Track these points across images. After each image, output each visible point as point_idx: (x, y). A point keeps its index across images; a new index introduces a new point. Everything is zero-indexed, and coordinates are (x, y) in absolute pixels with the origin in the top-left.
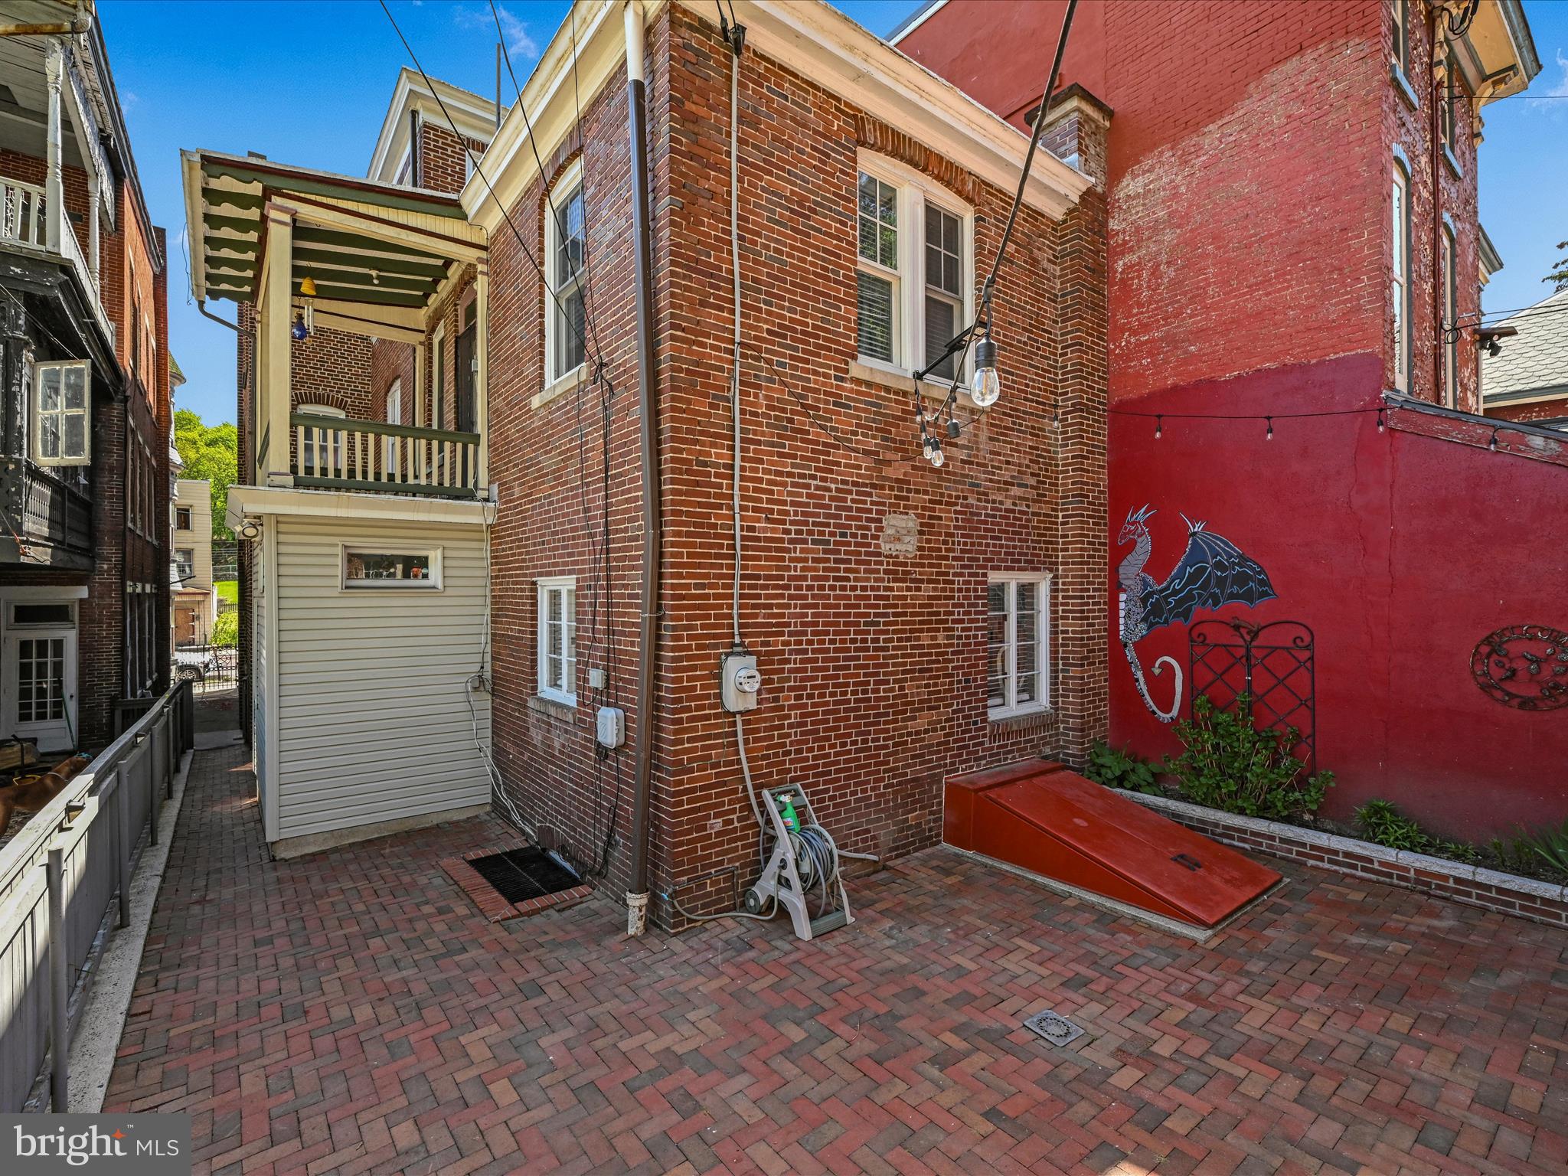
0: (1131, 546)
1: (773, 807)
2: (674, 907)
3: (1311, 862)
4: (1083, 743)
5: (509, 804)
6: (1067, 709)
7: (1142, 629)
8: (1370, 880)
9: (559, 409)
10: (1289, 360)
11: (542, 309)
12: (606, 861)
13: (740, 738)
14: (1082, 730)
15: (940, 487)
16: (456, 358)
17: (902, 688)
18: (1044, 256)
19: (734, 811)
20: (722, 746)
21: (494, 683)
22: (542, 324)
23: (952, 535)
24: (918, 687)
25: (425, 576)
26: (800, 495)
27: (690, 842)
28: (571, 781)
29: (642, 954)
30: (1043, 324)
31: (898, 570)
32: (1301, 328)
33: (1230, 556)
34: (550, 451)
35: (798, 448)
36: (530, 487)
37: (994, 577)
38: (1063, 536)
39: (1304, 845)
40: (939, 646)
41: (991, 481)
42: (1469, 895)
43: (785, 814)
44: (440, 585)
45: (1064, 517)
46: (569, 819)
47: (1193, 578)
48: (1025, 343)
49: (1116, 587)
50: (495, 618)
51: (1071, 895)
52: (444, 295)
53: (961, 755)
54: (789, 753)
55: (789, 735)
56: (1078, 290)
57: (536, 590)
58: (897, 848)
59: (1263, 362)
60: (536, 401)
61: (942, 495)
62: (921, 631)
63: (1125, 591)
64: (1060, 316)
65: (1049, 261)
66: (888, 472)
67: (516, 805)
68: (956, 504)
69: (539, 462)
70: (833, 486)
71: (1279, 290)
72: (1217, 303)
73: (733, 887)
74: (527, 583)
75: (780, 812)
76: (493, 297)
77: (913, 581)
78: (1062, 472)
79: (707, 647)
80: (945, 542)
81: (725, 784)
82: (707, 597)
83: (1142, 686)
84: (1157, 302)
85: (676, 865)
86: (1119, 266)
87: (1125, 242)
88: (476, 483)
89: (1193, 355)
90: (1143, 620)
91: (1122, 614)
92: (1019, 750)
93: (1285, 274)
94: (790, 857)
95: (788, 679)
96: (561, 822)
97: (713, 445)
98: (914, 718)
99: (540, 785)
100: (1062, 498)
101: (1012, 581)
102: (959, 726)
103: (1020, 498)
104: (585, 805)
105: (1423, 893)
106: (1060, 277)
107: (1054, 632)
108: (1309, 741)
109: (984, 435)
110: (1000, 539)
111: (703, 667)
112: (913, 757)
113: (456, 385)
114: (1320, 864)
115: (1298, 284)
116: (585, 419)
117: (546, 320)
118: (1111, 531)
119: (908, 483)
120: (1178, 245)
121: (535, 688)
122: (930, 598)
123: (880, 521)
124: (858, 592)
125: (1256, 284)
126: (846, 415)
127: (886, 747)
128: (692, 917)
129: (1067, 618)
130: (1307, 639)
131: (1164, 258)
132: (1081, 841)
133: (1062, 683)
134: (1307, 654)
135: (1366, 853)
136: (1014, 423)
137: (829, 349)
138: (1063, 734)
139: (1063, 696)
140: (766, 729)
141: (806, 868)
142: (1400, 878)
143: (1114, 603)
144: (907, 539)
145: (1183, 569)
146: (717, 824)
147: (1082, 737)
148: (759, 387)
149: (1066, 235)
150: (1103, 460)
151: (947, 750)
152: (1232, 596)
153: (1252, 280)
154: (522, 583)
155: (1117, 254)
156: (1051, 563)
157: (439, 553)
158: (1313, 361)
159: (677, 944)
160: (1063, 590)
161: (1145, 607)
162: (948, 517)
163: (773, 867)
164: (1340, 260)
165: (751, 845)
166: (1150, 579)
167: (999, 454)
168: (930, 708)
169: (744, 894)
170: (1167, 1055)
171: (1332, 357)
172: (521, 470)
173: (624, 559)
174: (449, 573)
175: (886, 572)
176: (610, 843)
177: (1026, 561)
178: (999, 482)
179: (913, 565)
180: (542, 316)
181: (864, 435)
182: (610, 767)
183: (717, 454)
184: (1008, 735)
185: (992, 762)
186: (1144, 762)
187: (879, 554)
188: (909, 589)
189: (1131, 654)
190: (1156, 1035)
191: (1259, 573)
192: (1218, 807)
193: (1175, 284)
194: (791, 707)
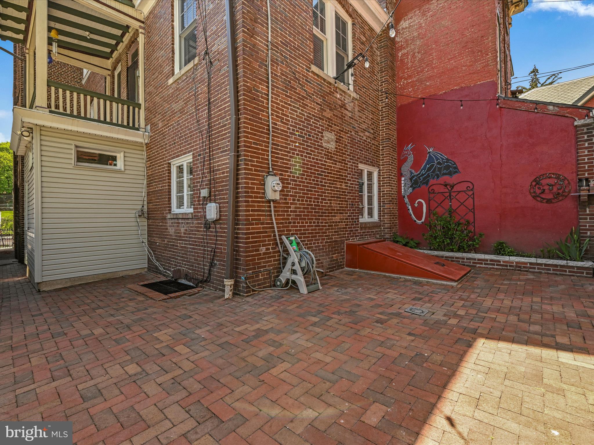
0: (405, 160)
1: (287, 242)
2: (247, 284)
3: (478, 265)
4: (390, 233)
5: (157, 264)
6: (385, 221)
7: (410, 190)
8: (499, 269)
9: (183, 81)
10: (463, 85)
11: (173, 41)
12: (210, 274)
13: (273, 213)
14: (390, 228)
15: (343, 125)
16: (127, 77)
17: (331, 203)
18: (375, 46)
19: (269, 245)
20: (265, 215)
21: (148, 214)
22: (173, 48)
23: (347, 145)
24: (336, 204)
25: (115, 165)
26: (294, 115)
27: (252, 256)
28: (190, 244)
29: (234, 303)
30: (375, 72)
31: (329, 155)
32: (468, 73)
33: (443, 159)
34: (178, 101)
35: (293, 95)
36: (167, 121)
37: (361, 166)
38: (382, 155)
39: (475, 259)
40: (343, 189)
41: (359, 127)
42: (535, 268)
43: (292, 244)
44: (123, 169)
45: (382, 147)
46: (189, 262)
47: (429, 169)
48: (369, 77)
49: (400, 175)
50: (149, 185)
51: (400, 278)
52: (121, 51)
53: (350, 234)
54: (290, 223)
55: (290, 215)
56: (387, 61)
57: (170, 167)
58: (329, 268)
59: (454, 87)
60: (171, 81)
61: (343, 128)
62: (337, 181)
63: (404, 176)
64: (379, 71)
65: (376, 49)
66: (325, 114)
67: (161, 265)
68: (348, 133)
69: (173, 108)
70: (306, 114)
71: (459, 60)
72: (437, 66)
73: (270, 278)
74: (166, 164)
75: (291, 244)
76: (147, 43)
77: (334, 160)
78: (381, 130)
79: (259, 171)
80: (344, 148)
81: (266, 232)
82: (258, 149)
83: (411, 211)
84: (414, 67)
85: (247, 265)
86: (400, 54)
87: (402, 45)
88: (139, 125)
89: (428, 86)
90: (411, 187)
91: (403, 185)
92: (369, 235)
93: (461, 54)
94: (296, 261)
95: (290, 192)
96: (185, 265)
97: (261, 84)
98: (335, 216)
99: (174, 252)
100: (381, 140)
101: (365, 168)
102: (350, 222)
103: (368, 137)
104: (198, 253)
105: (518, 270)
106: (380, 56)
107: (379, 192)
108: (473, 224)
109: (357, 109)
110: (362, 151)
111: (257, 180)
112: (335, 232)
113: (127, 89)
114: (481, 266)
115: (466, 58)
116: (197, 82)
117: (175, 46)
118: (398, 154)
119: (332, 120)
120: (422, 45)
121: (170, 210)
122: (340, 169)
123: (322, 133)
124: (315, 161)
125: (451, 58)
126: (310, 86)
127: (325, 226)
128: (254, 289)
129: (384, 186)
130: (471, 187)
131: (417, 50)
132: (402, 258)
133: (383, 211)
134: (471, 193)
135: (498, 259)
136: (366, 107)
137: (304, 57)
138: (383, 231)
139: (383, 216)
140: (282, 211)
141: (303, 264)
142: (510, 266)
143: (399, 181)
144: (332, 143)
145: (425, 166)
146: (263, 250)
147: (390, 231)
148: (278, 64)
149: (382, 40)
150: (395, 127)
151: (346, 231)
152: (444, 174)
153: (450, 57)
154: (163, 165)
155: (399, 50)
156: (378, 164)
157: (122, 154)
158: (472, 85)
159: (249, 299)
160: (382, 175)
161: (411, 182)
162: (345, 138)
163: (288, 266)
164: (481, 48)
165: (277, 260)
166: (413, 171)
167: (361, 118)
168: (340, 213)
169: (275, 280)
170: (464, 314)
171: (479, 83)
172: (162, 115)
173: (218, 137)
174: (127, 163)
175: (325, 154)
176: (212, 265)
177: (371, 162)
178: (362, 129)
179: (334, 154)
180: (173, 44)
181: (317, 97)
182: (212, 232)
183: (262, 88)
184: (366, 228)
185: (361, 238)
186: (412, 240)
187: (322, 147)
188: (332, 163)
189: (406, 200)
190: (456, 310)
191: (454, 165)
192: (442, 250)
193: (421, 60)
194: (292, 204)
